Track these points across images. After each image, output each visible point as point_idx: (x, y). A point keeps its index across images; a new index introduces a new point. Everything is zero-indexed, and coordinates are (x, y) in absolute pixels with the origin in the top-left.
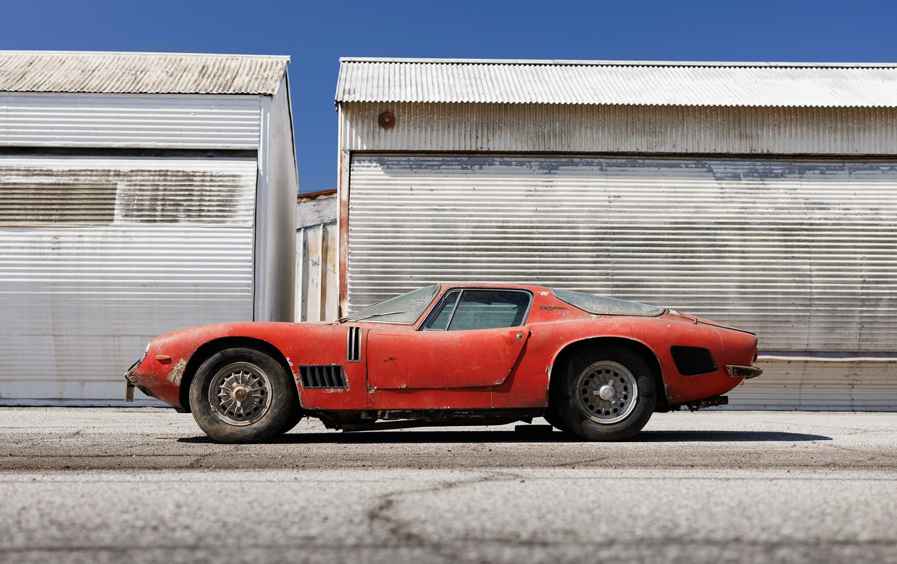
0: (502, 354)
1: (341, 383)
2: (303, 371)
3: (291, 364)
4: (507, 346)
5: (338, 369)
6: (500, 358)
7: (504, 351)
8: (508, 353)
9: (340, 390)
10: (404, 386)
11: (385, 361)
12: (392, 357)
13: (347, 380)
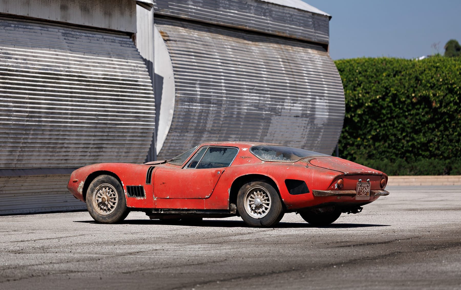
0: (210, 182)
1: (143, 195)
2: (128, 188)
3: (123, 185)
4: (212, 178)
5: (142, 188)
6: (208, 184)
7: (211, 180)
8: (212, 181)
9: (142, 198)
10: (168, 197)
11: (161, 184)
12: (164, 182)
13: (145, 193)
